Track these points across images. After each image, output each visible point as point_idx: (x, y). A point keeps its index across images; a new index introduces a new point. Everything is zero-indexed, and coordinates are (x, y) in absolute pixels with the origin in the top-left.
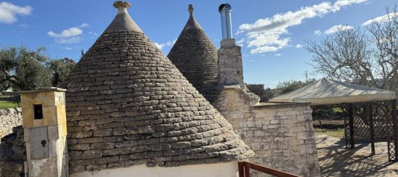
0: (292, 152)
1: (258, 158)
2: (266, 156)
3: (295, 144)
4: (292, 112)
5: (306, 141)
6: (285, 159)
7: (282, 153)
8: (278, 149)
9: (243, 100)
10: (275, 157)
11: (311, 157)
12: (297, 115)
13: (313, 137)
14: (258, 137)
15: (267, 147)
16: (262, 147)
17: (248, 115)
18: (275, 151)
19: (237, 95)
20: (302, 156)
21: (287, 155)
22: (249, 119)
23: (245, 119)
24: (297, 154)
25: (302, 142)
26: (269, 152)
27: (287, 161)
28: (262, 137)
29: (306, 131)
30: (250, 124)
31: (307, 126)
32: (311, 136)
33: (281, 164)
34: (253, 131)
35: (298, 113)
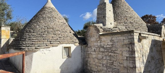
0: (119, 64)
1: (100, 63)
2: (104, 63)
3: (121, 59)
4: (121, 38)
5: (128, 58)
6: (114, 67)
7: (113, 63)
8: (110, 60)
9: (96, 31)
10: (108, 65)
11: (131, 69)
12: (124, 40)
13: (133, 56)
14: (101, 52)
15: (104, 58)
16: (103, 57)
17: (98, 39)
18: (109, 61)
19: (94, 29)
20: (125, 67)
21: (115, 65)
22: (98, 41)
23: (97, 41)
24: (122, 65)
25: (126, 58)
26: (106, 61)
27: (116, 69)
28: (103, 52)
29: (129, 51)
30: (99, 44)
31: (130, 47)
32: (132, 54)
33: (111, 70)
34: (100, 48)
35: (125, 38)
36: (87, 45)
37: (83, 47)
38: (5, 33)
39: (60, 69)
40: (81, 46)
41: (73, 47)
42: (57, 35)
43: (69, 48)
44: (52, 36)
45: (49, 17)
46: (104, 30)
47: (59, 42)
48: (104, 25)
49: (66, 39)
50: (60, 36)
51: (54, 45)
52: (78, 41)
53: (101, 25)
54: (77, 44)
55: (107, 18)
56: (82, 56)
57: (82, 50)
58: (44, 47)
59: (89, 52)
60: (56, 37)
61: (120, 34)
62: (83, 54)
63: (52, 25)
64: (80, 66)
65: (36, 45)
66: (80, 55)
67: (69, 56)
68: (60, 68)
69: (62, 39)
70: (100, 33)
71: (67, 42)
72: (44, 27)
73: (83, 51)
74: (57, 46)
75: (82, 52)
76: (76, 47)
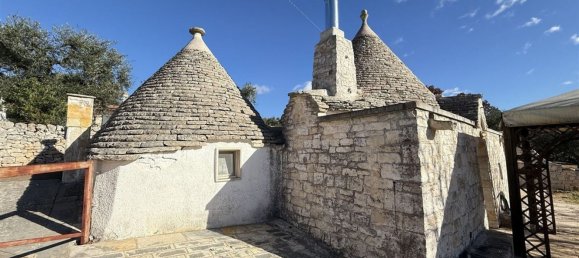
0: (369, 200)
1: (319, 196)
2: (329, 195)
3: (376, 186)
4: (377, 125)
5: (398, 184)
6: (357, 209)
7: (353, 197)
8: (346, 189)
9: (309, 109)
10: (340, 202)
11: (408, 219)
12: (385, 130)
13: (415, 179)
14: (322, 165)
15: (330, 183)
16: (326, 180)
17: (314, 130)
18: (342, 191)
19: (304, 103)
20: (388, 213)
21: (359, 203)
22: (316, 137)
23: (311, 136)
24: (379, 206)
25: (391, 185)
26: (333, 190)
27: (360, 214)
28: (326, 166)
29: (401, 164)
30: (316, 144)
31: (405, 153)
32: (411, 175)
33: (348, 216)
34: (317, 154)
35: (388, 127)
36: (287, 146)
37: (275, 151)
38: (77, 113)
39: (207, 212)
40: (269, 149)
41: (247, 152)
42: (202, 118)
43: (235, 154)
44: (188, 118)
45: (188, 73)
46: (331, 106)
47: (204, 137)
48: (332, 93)
49: (225, 128)
50: (211, 119)
51: (188, 144)
52: (261, 134)
53: (324, 93)
54: (260, 144)
55: (338, 76)
56: (271, 176)
57: (271, 158)
58: (156, 149)
59: (291, 165)
60: (196, 123)
61: (375, 114)
62: (274, 169)
63: (192, 90)
64: (267, 202)
65: (133, 144)
66: (268, 173)
67: (235, 175)
68: (207, 209)
69: (216, 127)
70: (320, 115)
71: (228, 137)
72: (170, 97)
73: (275, 162)
74: (200, 147)
75: (272, 164)
76: (255, 150)
